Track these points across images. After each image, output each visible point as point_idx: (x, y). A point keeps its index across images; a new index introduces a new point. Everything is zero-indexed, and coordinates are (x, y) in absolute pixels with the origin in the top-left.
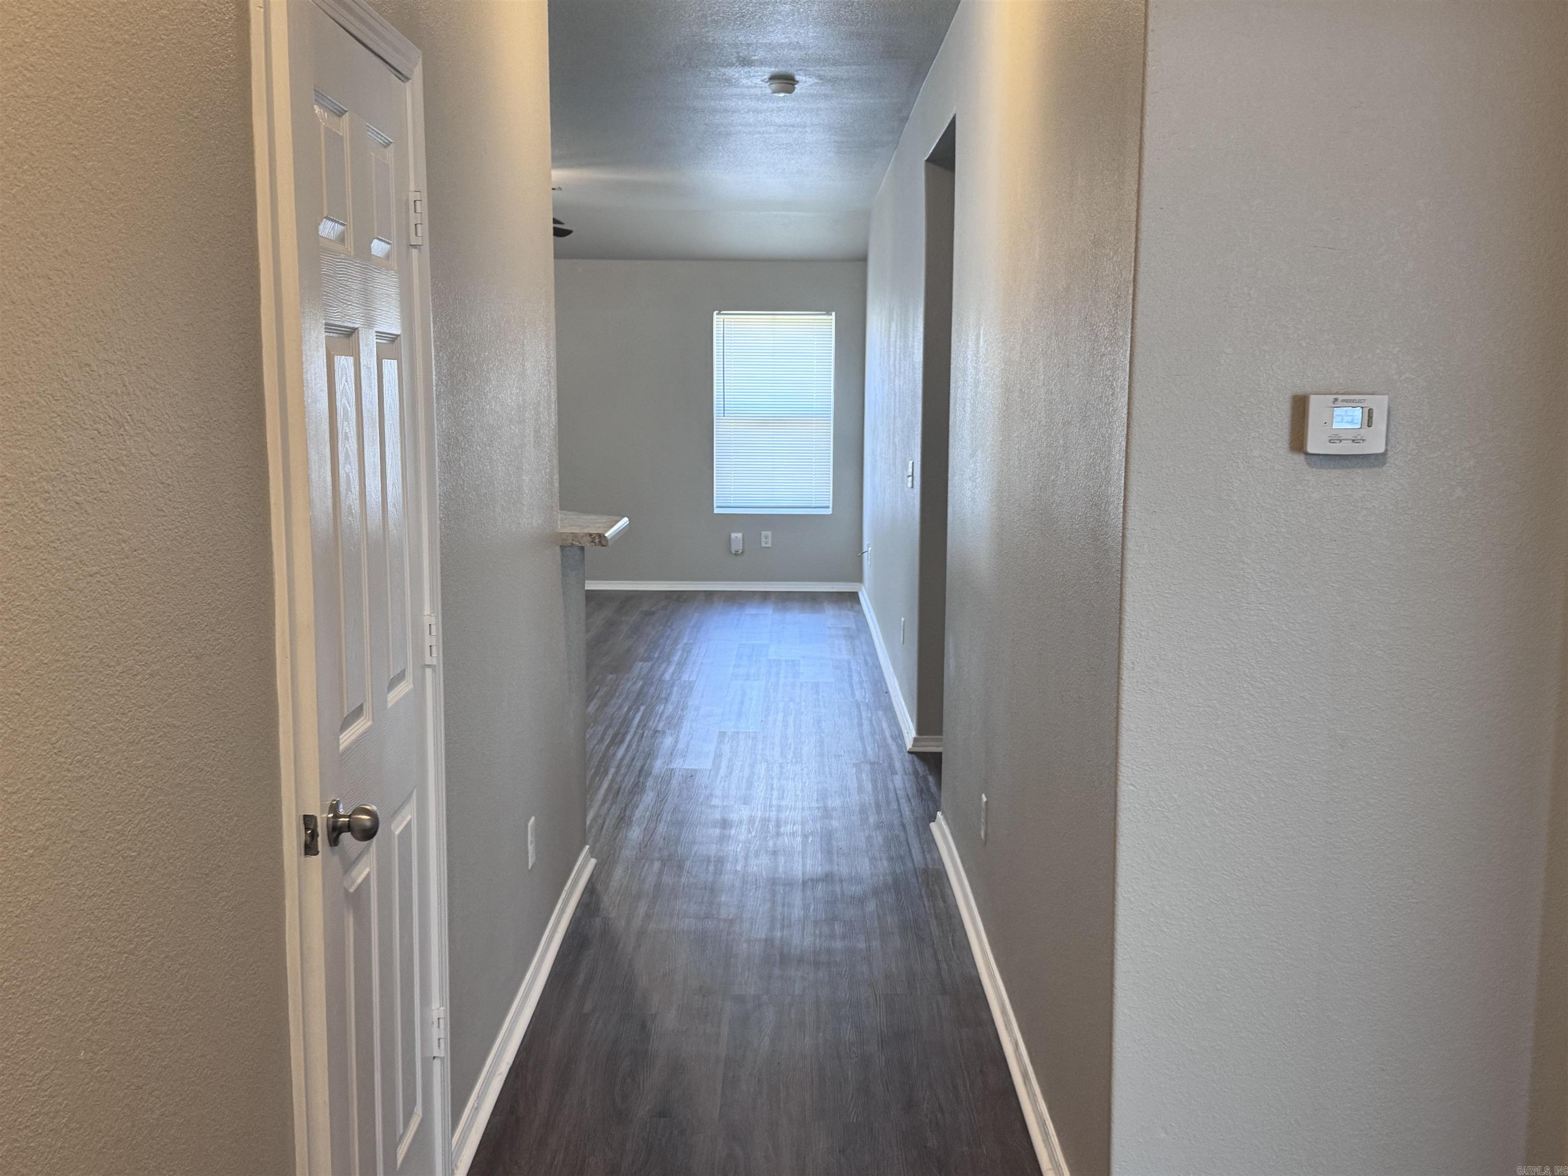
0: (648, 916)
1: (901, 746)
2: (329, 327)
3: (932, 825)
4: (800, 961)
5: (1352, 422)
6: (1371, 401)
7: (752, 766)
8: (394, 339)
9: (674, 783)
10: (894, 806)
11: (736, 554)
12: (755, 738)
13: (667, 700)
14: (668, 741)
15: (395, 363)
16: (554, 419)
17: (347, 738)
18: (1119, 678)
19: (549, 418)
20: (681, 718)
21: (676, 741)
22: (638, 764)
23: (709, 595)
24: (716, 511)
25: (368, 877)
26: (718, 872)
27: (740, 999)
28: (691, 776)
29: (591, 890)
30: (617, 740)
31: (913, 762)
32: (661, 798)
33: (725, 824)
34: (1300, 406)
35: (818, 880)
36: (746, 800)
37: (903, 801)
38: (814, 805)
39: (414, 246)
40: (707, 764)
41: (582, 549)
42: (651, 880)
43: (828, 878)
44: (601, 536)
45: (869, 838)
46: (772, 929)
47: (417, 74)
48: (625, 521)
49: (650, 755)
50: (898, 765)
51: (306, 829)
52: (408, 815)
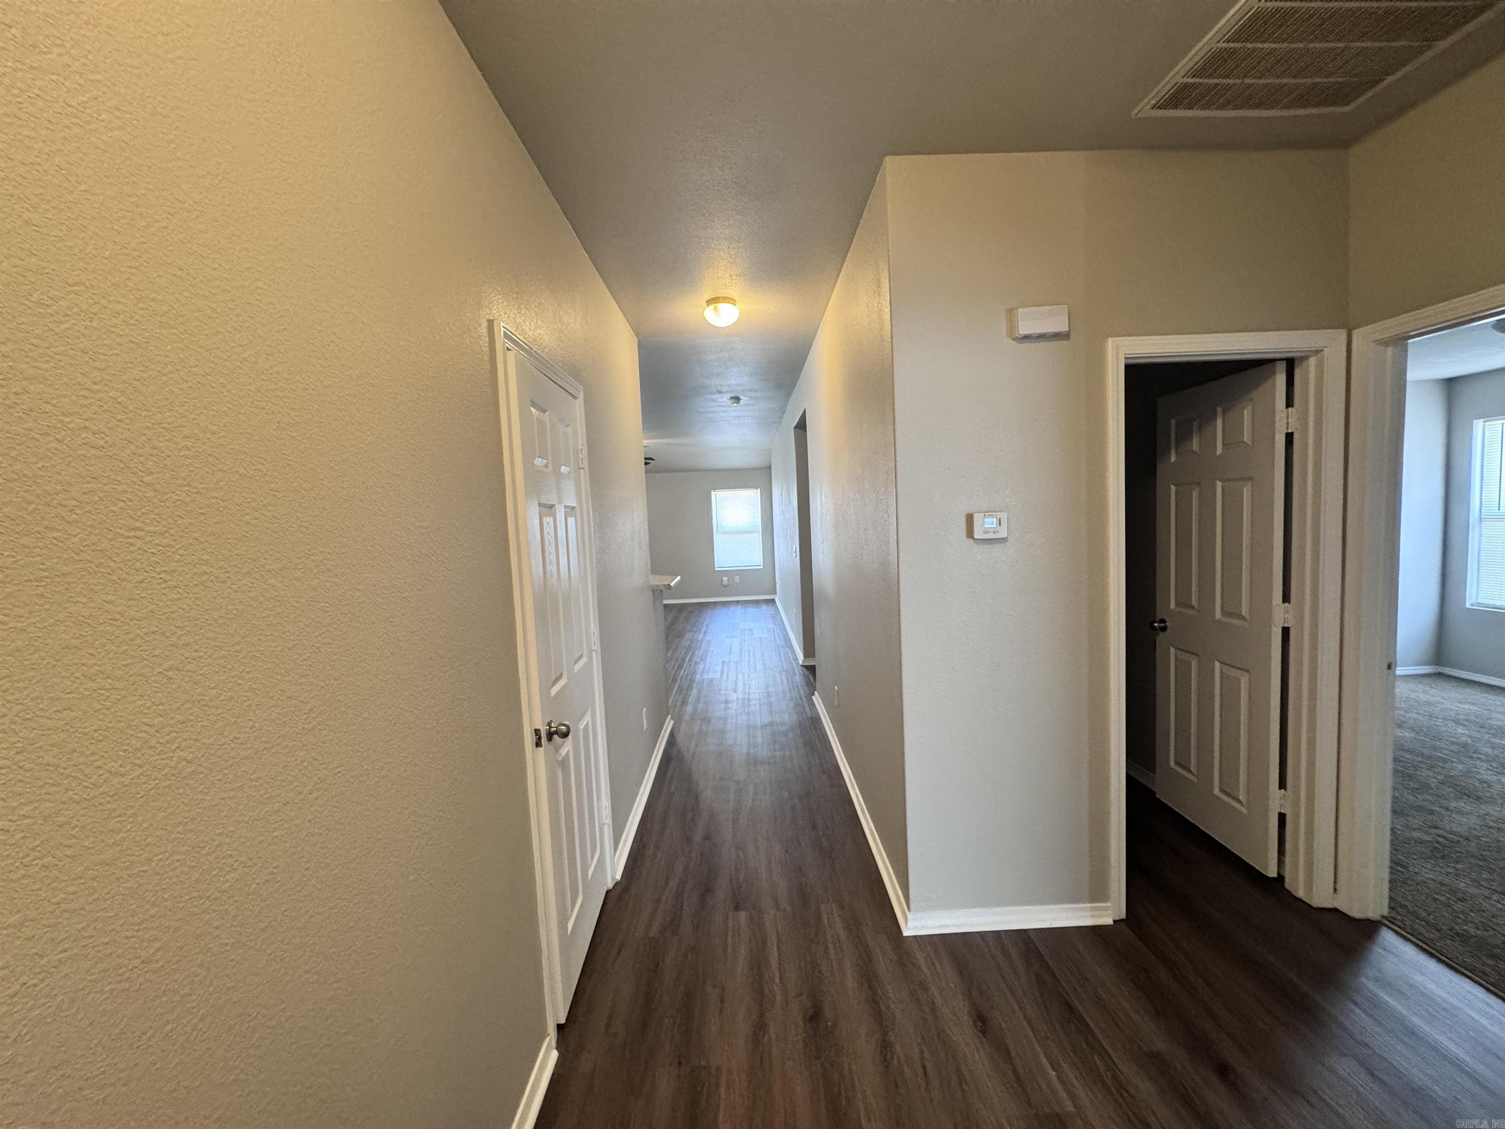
0: (696, 746)
1: (797, 664)
2: (540, 505)
3: (813, 697)
4: (762, 763)
5: (992, 524)
6: (999, 515)
7: (737, 675)
8: (573, 508)
9: (705, 684)
10: (796, 689)
11: (725, 586)
12: (737, 663)
13: (700, 649)
14: (701, 666)
15: (573, 519)
16: (647, 538)
17: (554, 691)
18: (900, 641)
19: (646, 538)
20: (706, 656)
21: (705, 666)
22: (689, 677)
23: (715, 603)
24: (716, 569)
25: (568, 753)
26: (725, 724)
27: (737, 782)
28: (712, 680)
29: (672, 735)
30: (680, 667)
31: (802, 670)
32: (699, 691)
33: (727, 702)
34: (970, 519)
35: (767, 725)
36: (735, 691)
37: (800, 687)
38: (763, 691)
39: (582, 468)
40: (718, 676)
41: (662, 591)
42: (696, 729)
43: (771, 724)
44: (669, 585)
45: (787, 705)
46: (749, 748)
47: (581, 396)
48: (679, 578)
49: (694, 673)
50: (797, 671)
51: (536, 735)
52: (587, 718)
